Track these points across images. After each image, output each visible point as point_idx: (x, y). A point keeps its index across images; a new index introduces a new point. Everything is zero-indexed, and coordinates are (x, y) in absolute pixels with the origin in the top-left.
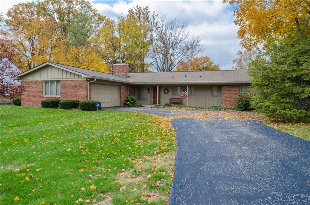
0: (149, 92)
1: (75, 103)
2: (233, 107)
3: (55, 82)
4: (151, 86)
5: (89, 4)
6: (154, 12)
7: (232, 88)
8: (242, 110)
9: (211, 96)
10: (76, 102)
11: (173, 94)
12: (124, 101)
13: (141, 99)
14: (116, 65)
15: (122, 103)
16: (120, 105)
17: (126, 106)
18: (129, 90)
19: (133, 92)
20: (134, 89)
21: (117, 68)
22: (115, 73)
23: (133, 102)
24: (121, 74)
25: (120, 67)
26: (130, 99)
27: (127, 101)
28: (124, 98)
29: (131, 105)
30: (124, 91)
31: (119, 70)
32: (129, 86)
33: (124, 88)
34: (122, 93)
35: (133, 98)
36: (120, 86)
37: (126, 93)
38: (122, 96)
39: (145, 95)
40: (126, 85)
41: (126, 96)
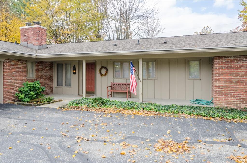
0: (74, 73)
11: (115, 76)
12: (16, 92)
13: (63, 86)
14: (24, 29)
15: (9, 96)
16: (4, 102)
17: (16, 103)
18: (35, 70)
19: (45, 73)
20: (48, 69)
21: (25, 33)
22: (23, 42)
23: (34, 94)
24: (32, 42)
25: (30, 32)
26: (27, 88)
27: (21, 92)
28: (17, 86)
29: (26, 101)
30: (17, 71)
31: (28, 36)
32: (35, 63)
33: (17, 66)
34: (9, 77)
35: (35, 85)
36: (2, 61)
37: (24, 77)
38: (8, 83)
39: (69, 78)
40: (26, 61)
41: (24, 81)
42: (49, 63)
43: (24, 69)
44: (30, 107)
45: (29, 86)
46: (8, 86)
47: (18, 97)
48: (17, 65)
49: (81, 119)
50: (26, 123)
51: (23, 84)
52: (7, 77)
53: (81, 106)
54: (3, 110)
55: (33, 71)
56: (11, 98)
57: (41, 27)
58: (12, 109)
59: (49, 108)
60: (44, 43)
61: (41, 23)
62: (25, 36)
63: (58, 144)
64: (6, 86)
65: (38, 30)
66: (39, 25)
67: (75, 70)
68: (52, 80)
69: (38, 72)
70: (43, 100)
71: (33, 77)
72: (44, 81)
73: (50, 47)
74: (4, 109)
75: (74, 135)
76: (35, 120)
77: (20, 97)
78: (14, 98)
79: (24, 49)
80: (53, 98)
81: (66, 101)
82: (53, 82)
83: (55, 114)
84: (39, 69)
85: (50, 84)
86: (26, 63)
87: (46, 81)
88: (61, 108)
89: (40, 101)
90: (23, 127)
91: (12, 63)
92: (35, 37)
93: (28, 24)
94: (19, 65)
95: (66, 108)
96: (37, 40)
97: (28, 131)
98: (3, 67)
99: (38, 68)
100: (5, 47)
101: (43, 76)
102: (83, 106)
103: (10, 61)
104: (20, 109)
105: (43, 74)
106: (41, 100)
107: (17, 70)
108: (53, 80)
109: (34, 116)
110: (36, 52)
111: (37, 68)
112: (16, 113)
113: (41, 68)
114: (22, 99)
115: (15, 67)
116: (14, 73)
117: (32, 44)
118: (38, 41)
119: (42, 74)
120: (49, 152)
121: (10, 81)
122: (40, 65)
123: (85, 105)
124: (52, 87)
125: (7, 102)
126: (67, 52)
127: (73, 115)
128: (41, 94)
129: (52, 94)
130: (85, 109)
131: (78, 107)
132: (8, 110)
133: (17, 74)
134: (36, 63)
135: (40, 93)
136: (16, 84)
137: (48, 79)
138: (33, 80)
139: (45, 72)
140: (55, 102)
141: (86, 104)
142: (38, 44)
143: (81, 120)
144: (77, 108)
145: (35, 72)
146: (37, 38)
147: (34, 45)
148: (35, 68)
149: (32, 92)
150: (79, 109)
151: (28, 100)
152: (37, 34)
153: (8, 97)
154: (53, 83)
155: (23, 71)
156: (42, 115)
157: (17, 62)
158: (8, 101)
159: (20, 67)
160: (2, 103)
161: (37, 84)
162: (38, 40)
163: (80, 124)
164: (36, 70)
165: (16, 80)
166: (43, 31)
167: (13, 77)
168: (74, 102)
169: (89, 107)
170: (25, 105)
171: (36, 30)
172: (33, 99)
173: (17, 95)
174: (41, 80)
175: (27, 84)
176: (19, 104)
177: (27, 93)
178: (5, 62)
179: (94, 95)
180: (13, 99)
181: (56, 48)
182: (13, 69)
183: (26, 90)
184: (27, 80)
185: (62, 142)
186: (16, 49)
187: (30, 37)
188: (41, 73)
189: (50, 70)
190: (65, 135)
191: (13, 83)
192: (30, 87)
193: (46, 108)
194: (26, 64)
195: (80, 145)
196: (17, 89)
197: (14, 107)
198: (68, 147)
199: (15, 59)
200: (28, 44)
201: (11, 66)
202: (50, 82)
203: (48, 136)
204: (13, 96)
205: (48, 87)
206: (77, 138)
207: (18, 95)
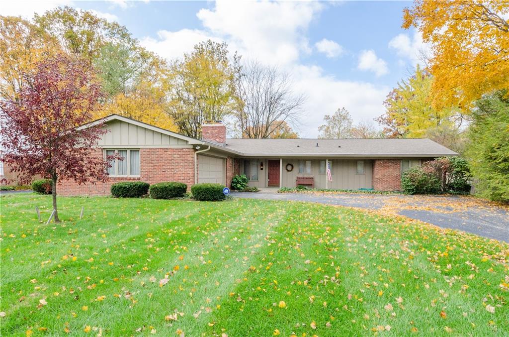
0: (262, 169)
1: (181, 188)
2: (391, 190)
3: (129, 152)
4: (266, 159)
5: (126, 31)
6: (236, 52)
7: (390, 164)
8: (412, 194)
9: (356, 174)
10: (183, 186)
11: (300, 172)
14: (207, 127)
22: (206, 139)
24: (216, 140)
25: (214, 130)
31: (211, 134)
36: (226, 158)
39: (256, 173)
67: (263, 166)
98: (226, 163)
113: (236, 164)
115: (230, 163)
157: (230, 159)
171: (221, 129)
187: (214, 135)
189: (239, 166)
196: (230, 181)
200: (211, 141)
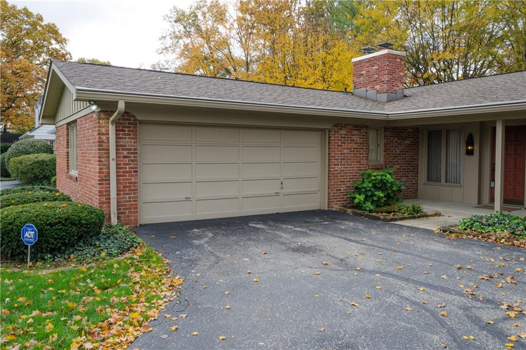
0: (470, 153)
12: (349, 189)
13: (440, 181)
14: (360, 62)
15: (336, 196)
16: (328, 207)
17: (349, 211)
18: (383, 145)
19: (403, 152)
20: (408, 142)
21: (363, 70)
22: (358, 88)
23: (382, 195)
24: (376, 87)
25: (372, 66)
26: (369, 182)
27: (358, 190)
28: (351, 178)
29: (368, 209)
30: (351, 148)
31: (367, 76)
32: (384, 130)
33: (351, 138)
34: (338, 159)
35: (385, 177)
36: (327, 129)
37: (363, 159)
38: (336, 171)
39: (456, 164)
40: (366, 128)
41: (363, 167)
42: (411, 130)
43: (364, 143)
44: (378, 223)
45: (373, 178)
46: (336, 176)
47: (352, 200)
48: (351, 135)
49: (503, 264)
50: (380, 253)
51: (362, 175)
52: (334, 159)
53: (495, 231)
54: (331, 223)
55: (379, 147)
56: (341, 201)
57: (395, 52)
58: (347, 223)
59: (417, 229)
60: (398, 87)
61: (393, 45)
62: (362, 76)
63: (462, 311)
64: (333, 177)
65: (388, 60)
66: (390, 49)
67: (472, 145)
68: (416, 166)
69: (389, 149)
70: (400, 210)
71: (378, 160)
72: (400, 169)
73: (411, 94)
74: (331, 220)
75: (494, 298)
76: (396, 251)
77: (356, 201)
78: (346, 200)
79: (362, 103)
80: (420, 206)
81: (450, 217)
82: (418, 171)
83: (432, 242)
84: (391, 143)
85: (411, 176)
86: (366, 131)
87: (403, 169)
88: (445, 231)
89: (394, 212)
90: (376, 260)
91: (343, 132)
92: (381, 75)
93: (369, 51)
94: (355, 135)
95: (456, 233)
96: (385, 82)
97: (390, 269)
98: (329, 140)
99: (389, 141)
100: (332, 102)
101: (398, 159)
102: (499, 232)
103: (340, 129)
104: (360, 225)
105: (399, 154)
106: (396, 210)
107: (350, 146)
108: (418, 166)
109: (391, 241)
110: (386, 107)
111: (387, 142)
112: (355, 231)
113: (394, 141)
114: (360, 203)
115: (348, 140)
116: (346, 151)
117: (376, 91)
118: (388, 83)
119: (397, 154)
120: (447, 324)
121: (340, 167)
122: (392, 134)
123: (505, 231)
124: (415, 184)
125: (333, 207)
126: (455, 103)
127: (479, 251)
128: (396, 198)
129: (415, 198)
130: (506, 241)
131: (486, 235)
132: (339, 223)
133: (351, 154)
134: (385, 132)
135: (395, 195)
136: (350, 173)
137: (408, 164)
138: (379, 167)
139: (403, 149)
140: (426, 216)
141: (506, 229)
142: (387, 90)
143: (504, 266)
144: (483, 235)
145: (383, 150)
146: (385, 77)
147: (379, 93)
148: (382, 142)
149: (378, 191)
150: (489, 238)
151: (372, 207)
152: (386, 70)
153: (335, 199)
154: (418, 174)
155: (361, 149)
156: (407, 242)
157: (351, 129)
158: (336, 206)
159: (357, 140)
160: (326, 209)
161: (389, 176)
162: (388, 81)
163: (502, 274)
164: (384, 147)
165: (348, 165)
166: (398, 60)
167: (344, 159)
168: (474, 221)
169: (517, 237)
170: (366, 217)
171: (384, 61)
172: (380, 206)
173: (350, 196)
174: (394, 166)
175: (370, 175)
176: (355, 214)
177: (369, 194)
178: (331, 131)
179: (524, 209)
180: (344, 203)
181: (425, 95)
182: (345, 143)
183: (368, 187)
184: (369, 166)
185: (469, 307)
186: (348, 104)
187: (371, 77)
188: (394, 153)
189: (413, 145)
190: (472, 294)
191: (344, 170)
192: (374, 182)
193: (409, 227)
194: (366, 133)
195: (519, 325)
196: (350, 184)
197: (349, 220)
198: (489, 323)
199: (347, 124)
200: (367, 91)
201: (341, 137)
202: (411, 171)
203: (434, 289)
204: (344, 198)
205: (406, 181)
206: (504, 307)
207: (352, 195)
